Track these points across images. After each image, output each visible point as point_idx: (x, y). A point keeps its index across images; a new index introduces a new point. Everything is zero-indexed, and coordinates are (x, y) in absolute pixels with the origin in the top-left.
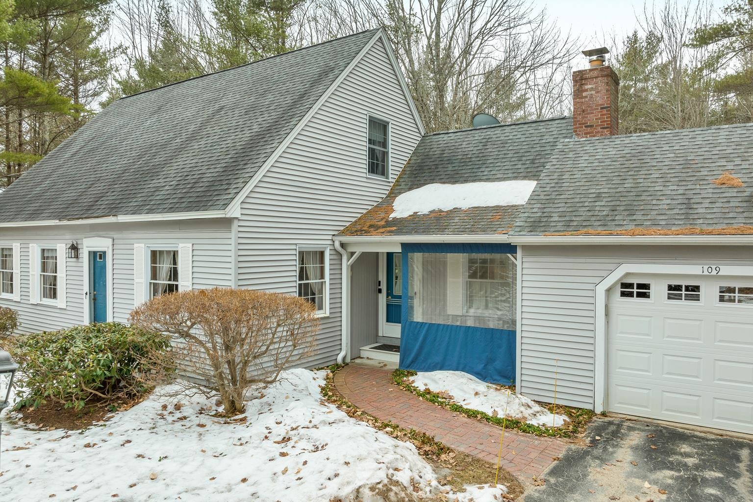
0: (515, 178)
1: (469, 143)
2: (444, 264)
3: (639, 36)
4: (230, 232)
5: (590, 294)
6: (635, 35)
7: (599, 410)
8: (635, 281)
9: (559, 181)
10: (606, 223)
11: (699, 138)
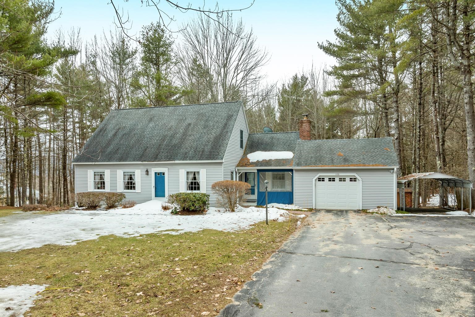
0: (285, 151)
1: (267, 138)
2: (265, 175)
3: (298, 76)
4: (222, 166)
5: (311, 181)
6: (296, 75)
7: (314, 208)
8: (321, 178)
9: (301, 153)
10: (315, 164)
11: (333, 142)
